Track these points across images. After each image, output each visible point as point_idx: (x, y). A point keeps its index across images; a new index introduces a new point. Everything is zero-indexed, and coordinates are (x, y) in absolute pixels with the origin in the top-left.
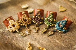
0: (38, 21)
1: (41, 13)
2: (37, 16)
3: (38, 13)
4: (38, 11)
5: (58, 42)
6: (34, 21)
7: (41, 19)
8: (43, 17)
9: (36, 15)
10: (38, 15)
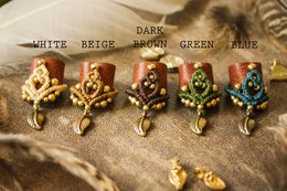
0: (152, 98)
1: (159, 74)
2: (146, 84)
3: (149, 75)
4: (150, 67)
5: (249, 169)
6: (137, 100)
7: (158, 94)
8: (166, 88)
9: (145, 80)
10: (151, 80)
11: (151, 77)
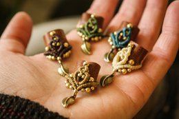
0: (61, 51)
3: (53, 38)
6: (52, 55)
9: (53, 42)
11: (55, 39)
